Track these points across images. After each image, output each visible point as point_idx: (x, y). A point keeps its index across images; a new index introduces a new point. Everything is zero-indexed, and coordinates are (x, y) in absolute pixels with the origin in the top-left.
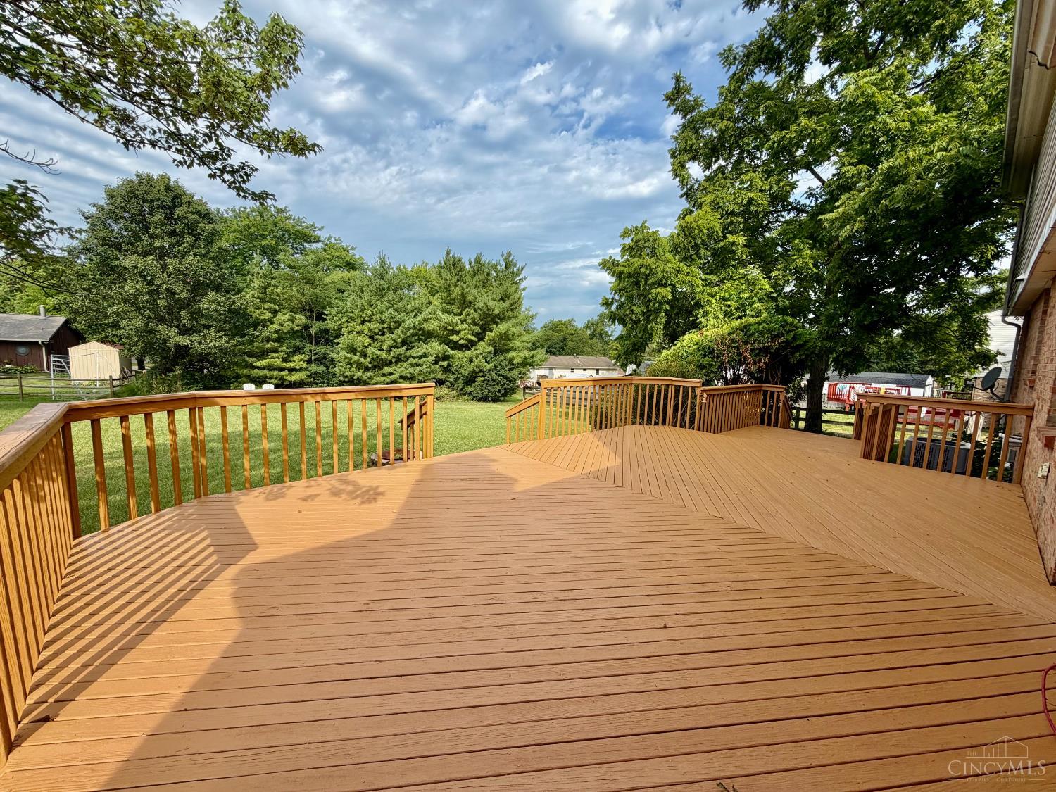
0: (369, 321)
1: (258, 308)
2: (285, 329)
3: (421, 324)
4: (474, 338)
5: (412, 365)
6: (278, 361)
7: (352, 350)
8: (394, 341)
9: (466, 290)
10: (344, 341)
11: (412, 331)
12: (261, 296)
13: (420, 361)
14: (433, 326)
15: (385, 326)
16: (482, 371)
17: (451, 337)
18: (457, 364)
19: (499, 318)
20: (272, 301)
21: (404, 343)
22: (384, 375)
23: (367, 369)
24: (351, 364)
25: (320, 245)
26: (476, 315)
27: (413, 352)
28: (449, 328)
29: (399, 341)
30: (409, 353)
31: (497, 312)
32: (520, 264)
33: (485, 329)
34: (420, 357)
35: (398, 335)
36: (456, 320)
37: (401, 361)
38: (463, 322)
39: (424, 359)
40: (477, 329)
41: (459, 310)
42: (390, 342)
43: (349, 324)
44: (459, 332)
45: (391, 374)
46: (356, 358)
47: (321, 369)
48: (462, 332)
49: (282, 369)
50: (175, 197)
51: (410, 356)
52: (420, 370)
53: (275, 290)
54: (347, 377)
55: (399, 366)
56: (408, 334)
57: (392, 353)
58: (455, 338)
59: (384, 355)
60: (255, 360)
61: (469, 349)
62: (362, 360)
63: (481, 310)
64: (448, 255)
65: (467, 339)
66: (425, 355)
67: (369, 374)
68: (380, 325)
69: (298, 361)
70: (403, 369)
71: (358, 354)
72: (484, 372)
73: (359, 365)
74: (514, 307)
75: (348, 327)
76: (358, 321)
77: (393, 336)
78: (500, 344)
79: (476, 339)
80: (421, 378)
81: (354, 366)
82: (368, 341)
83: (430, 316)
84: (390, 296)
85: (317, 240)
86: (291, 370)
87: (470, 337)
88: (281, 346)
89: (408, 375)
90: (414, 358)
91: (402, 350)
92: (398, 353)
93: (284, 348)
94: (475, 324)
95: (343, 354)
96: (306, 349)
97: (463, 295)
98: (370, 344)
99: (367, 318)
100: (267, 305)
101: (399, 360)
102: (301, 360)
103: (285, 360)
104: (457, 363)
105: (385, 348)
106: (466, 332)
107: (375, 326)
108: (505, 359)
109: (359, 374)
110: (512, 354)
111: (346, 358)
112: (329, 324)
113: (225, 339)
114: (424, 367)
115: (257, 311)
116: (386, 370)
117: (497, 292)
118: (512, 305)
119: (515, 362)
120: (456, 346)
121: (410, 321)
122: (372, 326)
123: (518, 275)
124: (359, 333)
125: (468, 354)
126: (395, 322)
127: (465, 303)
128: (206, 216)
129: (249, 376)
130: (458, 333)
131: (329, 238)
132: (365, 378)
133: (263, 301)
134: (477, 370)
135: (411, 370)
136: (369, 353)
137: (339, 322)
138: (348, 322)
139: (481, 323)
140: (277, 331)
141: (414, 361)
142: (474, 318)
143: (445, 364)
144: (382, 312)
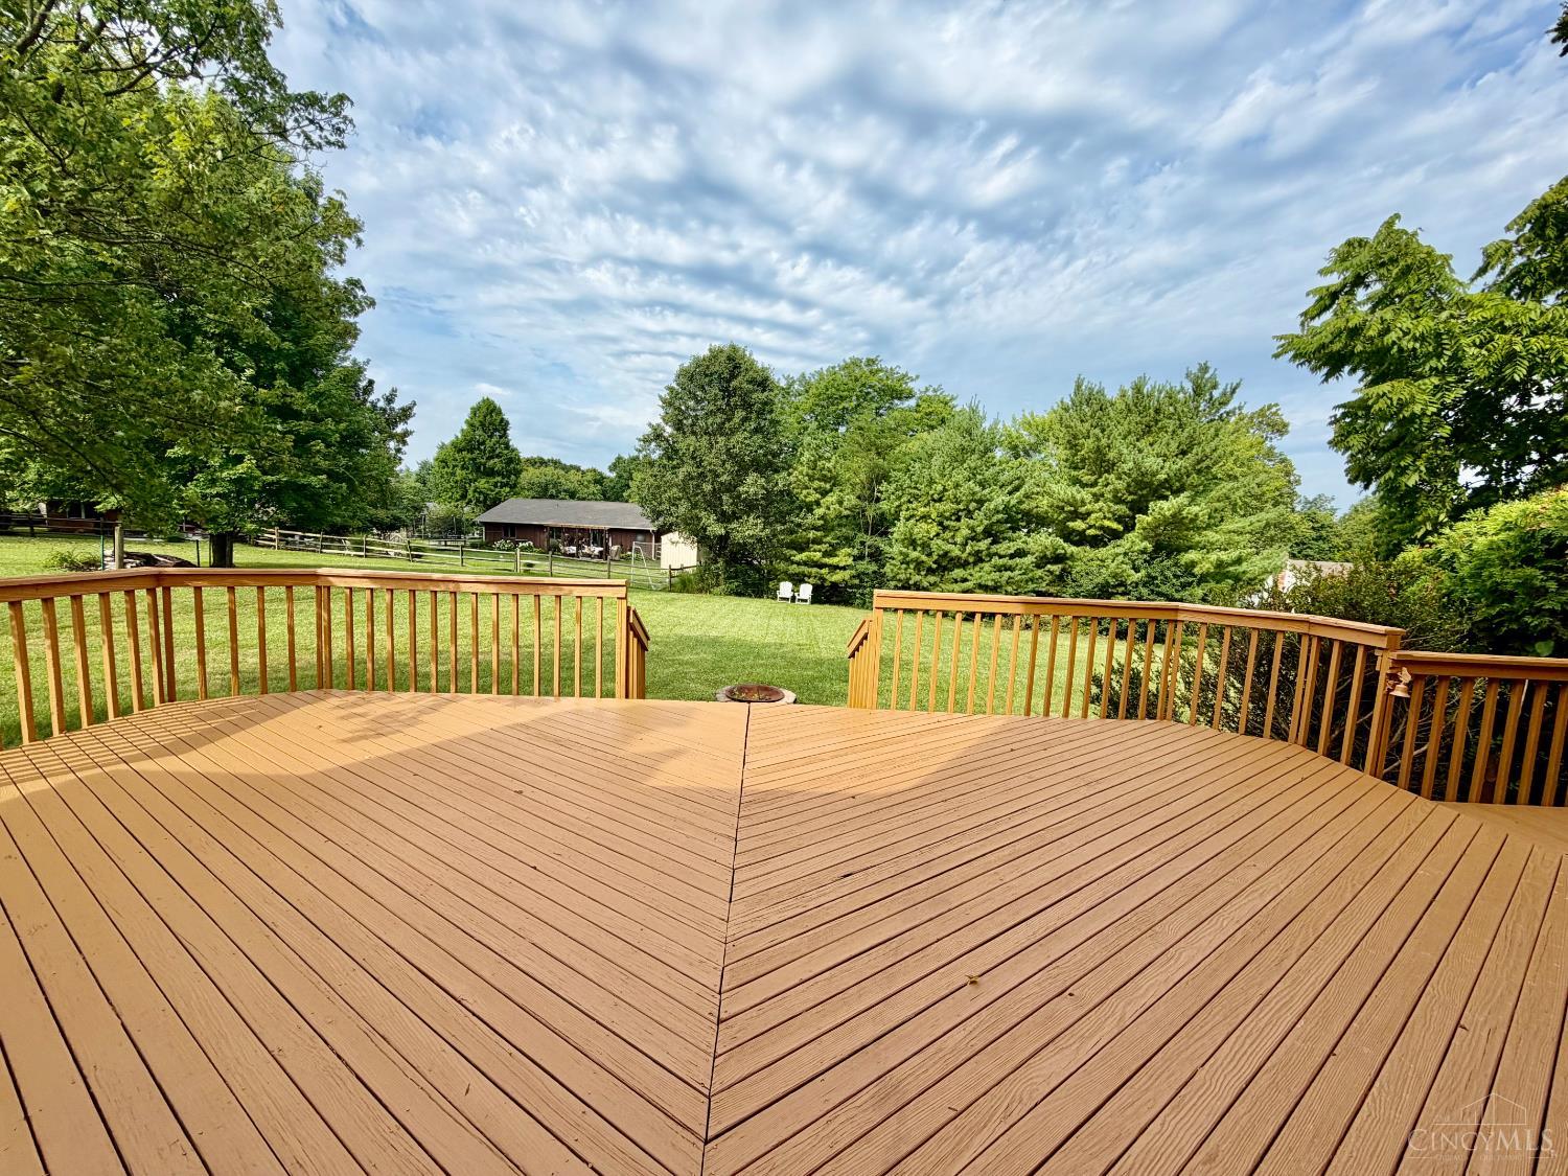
0: (940, 500)
1: (807, 488)
2: (832, 514)
3: (1020, 502)
4: (1115, 525)
5: (1000, 569)
6: (819, 555)
7: (912, 543)
8: (972, 529)
9: (1104, 441)
10: (899, 530)
11: (1000, 516)
12: (810, 472)
13: (1010, 562)
14: (1043, 504)
15: (961, 507)
16: (1122, 584)
17: (1071, 524)
18: (1078, 569)
19: (1170, 488)
20: (824, 479)
21: (987, 533)
22: (956, 581)
23: (930, 571)
24: (908, 563)
25: (912, 403)
26: (1120, 485)
27: (1004, 548)
28: (1068, 508)
29: (980, 529)
30: (994, 549)
31: (1162, 476)
32: (1224, 383)
33: (1140, 507)
34: (1012, 556)
35: (980, 521)
36: (1085, 495)
37: (982, 561)
38: (1097, 497)
39: (1017, 560)
40: (1123, 509)
41: (1093, 478)
42: (965, 532)
43: (910, 505)
44: (1089, 514)
45: (965, 580)
46: (914, 554)
47: (873, 567)
48: (1093, 516)
49: (822, 566)
50: (735, 367)
51: (996, 554)
52: (1010, 578)
53: (827, 465)
54: (900, 580)
55: (977, 569)
56: (994, 519)
57: (968, 549)
58: (1079, 525)
59: (956, 551)
60: (795, 552)
61: (1105, 545)
62: (924, 558)
63: (1129, 476)
64: (1078, 387)
65: (1102, 528)
66: (1020, 553)
67: (932, 579)
68: (954, 506)
69: (843, 557)
70: (985, 573)
71: (919, 549)
72: (1125, 586)
73: (919, 564)
74: (1204, 465)
75: (908, 509)
76: (924, 500)
77: (971, 521)
78: (1166, 535)
79: (1121, 528)
80: (1009, 589)
81: (912, 566)
82: (935, 529)
83: (1036, 489)
84: (973, 461)
85: (910, 396)
86: (835, 568)
87: (1107, 523)
88: (825, 536)
89: (990, 583)
90: (1001, 557)
91: (983, 545)
92: (976, 548)
93: (828, 539)
94: (1118, 500)
95: (897, 549)
96: (858, 540)
97: (1098, 450)
98: (938, 535)
99: (936, 496)
100: (816, 484)
101: (979, 558)
102: (849, 555)
103: (826, 554)
104: (1078, 567)
105: (959, 540)
106: (1101, 514)
107: (947, 507)
108: (1176, 565)
109: (918, 578)
110: (1192, 555)
111: (901, 553)
112: (884, 506)
113: (760, 527)
114: (1017, 572)
115: (805, 492)
116: (958, 573)
117: (1168, 442)
118: (1199, 462)
119: (1196, 570)
120: (1081, 539)
121: (1000, 499)
122: (941, 507)
123: (1223, 404)
124: (925, 517)
125: (1102, 552)
126: (976, 501)
127: (1103, 464)
128: (763, 383)
129: (786, 573)
130: (1084, 517)
131: (927, 390)
132: (926, 584)
133: (812, 478)
134: (1112, 582)
135: (996, 576)
136: (934, 547)
137: (897, 503)
138: (909, 502)
139: (1130, 498)
140: (822, 518)
141: (1001, 562)
142: (1116, 491)
143: (1056, 568)
144: (957, 486)
